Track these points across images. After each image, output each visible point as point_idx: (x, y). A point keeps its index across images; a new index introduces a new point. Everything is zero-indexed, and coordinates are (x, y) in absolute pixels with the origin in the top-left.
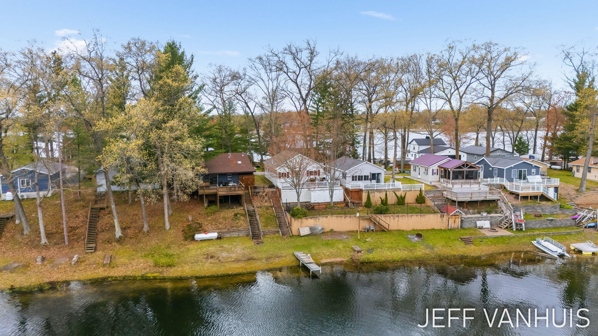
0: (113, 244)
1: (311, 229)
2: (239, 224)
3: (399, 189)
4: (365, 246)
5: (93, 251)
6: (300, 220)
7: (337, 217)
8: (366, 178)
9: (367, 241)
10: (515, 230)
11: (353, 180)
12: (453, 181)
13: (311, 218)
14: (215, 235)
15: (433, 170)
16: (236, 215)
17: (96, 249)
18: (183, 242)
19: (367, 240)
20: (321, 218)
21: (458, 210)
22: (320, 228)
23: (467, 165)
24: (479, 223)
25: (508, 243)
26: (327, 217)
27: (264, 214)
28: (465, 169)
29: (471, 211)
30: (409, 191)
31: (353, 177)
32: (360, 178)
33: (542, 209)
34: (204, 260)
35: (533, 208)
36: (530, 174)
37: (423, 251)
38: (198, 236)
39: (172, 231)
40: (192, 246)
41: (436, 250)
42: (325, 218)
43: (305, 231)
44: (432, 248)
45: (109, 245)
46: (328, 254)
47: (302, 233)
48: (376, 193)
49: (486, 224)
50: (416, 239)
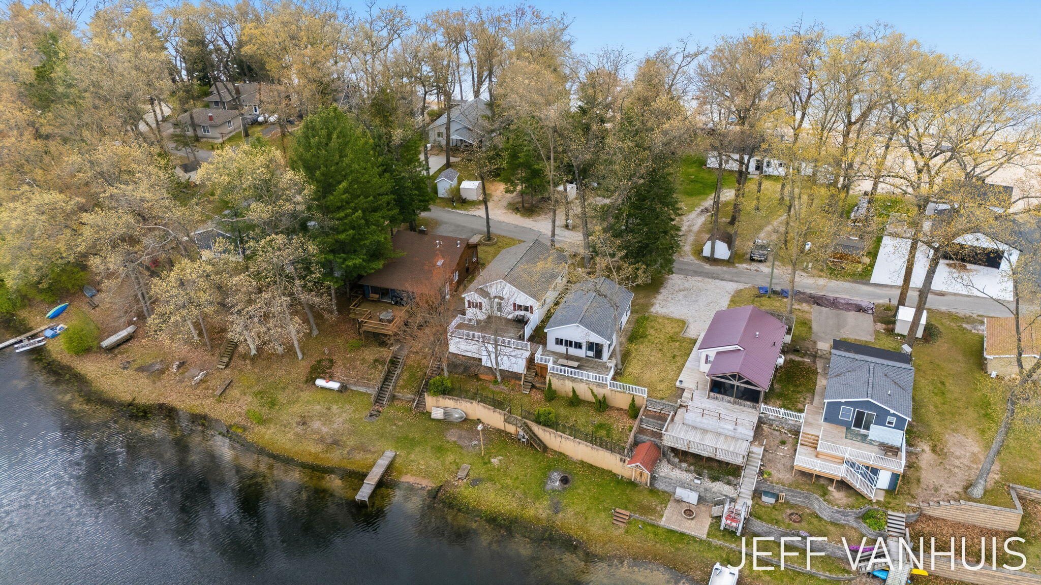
0: (248, 362)
1: (446, 413)
2: (373, 376)
3: (604, 386)
4: (479, 471)
5: (223, 367)
6: (435, 398)
7: (484, 407)
8: (578, 346)
9: (490, 462)
10: (722, 528)
11: (557, 343)
12: (712, 394)
13: (450, 399)
14: (335, 385)
15: (707, 356)
16: (376, 361)
17: (227, 366)
18: (301, 385)
19: (492, 460)
20: (463, 403)
21: (639, 464)
22: (457, 416)
23: (740, 378)
24: (680, 492)
25: (678, 549)
26: (471, 403)
27: (414, 366)
28: (736, 383)
29: (684, 465)
30: (620, 392)
31: (557, 339)
32: (569, 343)
33: (820, 507)
34: (295, 425)
35: (806, 497)
36: (881, 422)
37: (541, 511)
38: (320, 382)
39: (304, 363)
40: (306, 395)
41: (560, 515)
42: (468, 405)
43: (437, 414)
44: (557, 512)
45: (243, 363)
46: (423, 467)
47: (433, 416)
48: (567, 382)
49: (692, 497)
50: (557, 483)
